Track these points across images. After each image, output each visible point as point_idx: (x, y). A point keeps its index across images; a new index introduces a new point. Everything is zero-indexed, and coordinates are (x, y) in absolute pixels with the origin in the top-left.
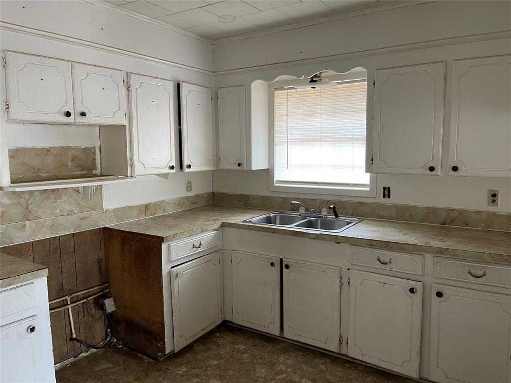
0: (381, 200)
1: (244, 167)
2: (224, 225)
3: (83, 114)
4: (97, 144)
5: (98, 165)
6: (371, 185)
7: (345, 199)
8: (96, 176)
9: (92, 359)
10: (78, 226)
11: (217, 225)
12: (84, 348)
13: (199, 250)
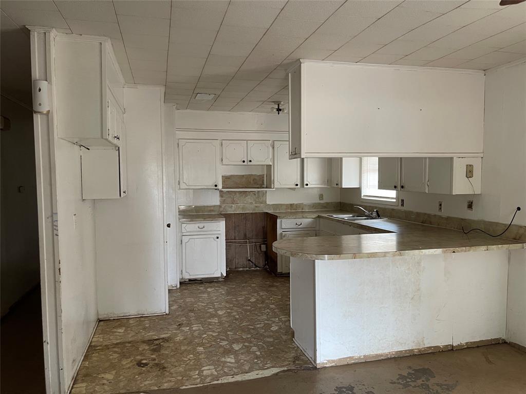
0: (400, 207)
1: (339, 186)
2: (319, 217)
3: (250, 161)
4: (266, 173)
5: (265, 183)
6: (397, 198)
7: (387, 207)
8: (263, 188)
9: (256, 271)
10: (254, 210)
11: (315, 216)
12: (254, 266)
13: (300, 227)
